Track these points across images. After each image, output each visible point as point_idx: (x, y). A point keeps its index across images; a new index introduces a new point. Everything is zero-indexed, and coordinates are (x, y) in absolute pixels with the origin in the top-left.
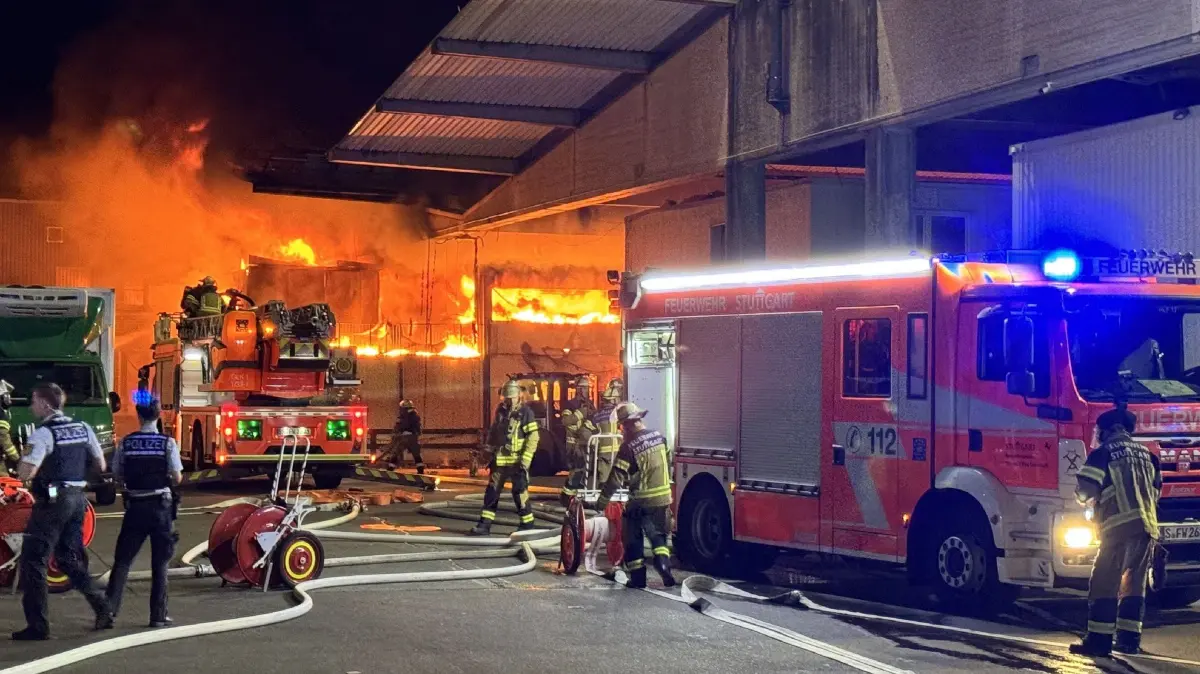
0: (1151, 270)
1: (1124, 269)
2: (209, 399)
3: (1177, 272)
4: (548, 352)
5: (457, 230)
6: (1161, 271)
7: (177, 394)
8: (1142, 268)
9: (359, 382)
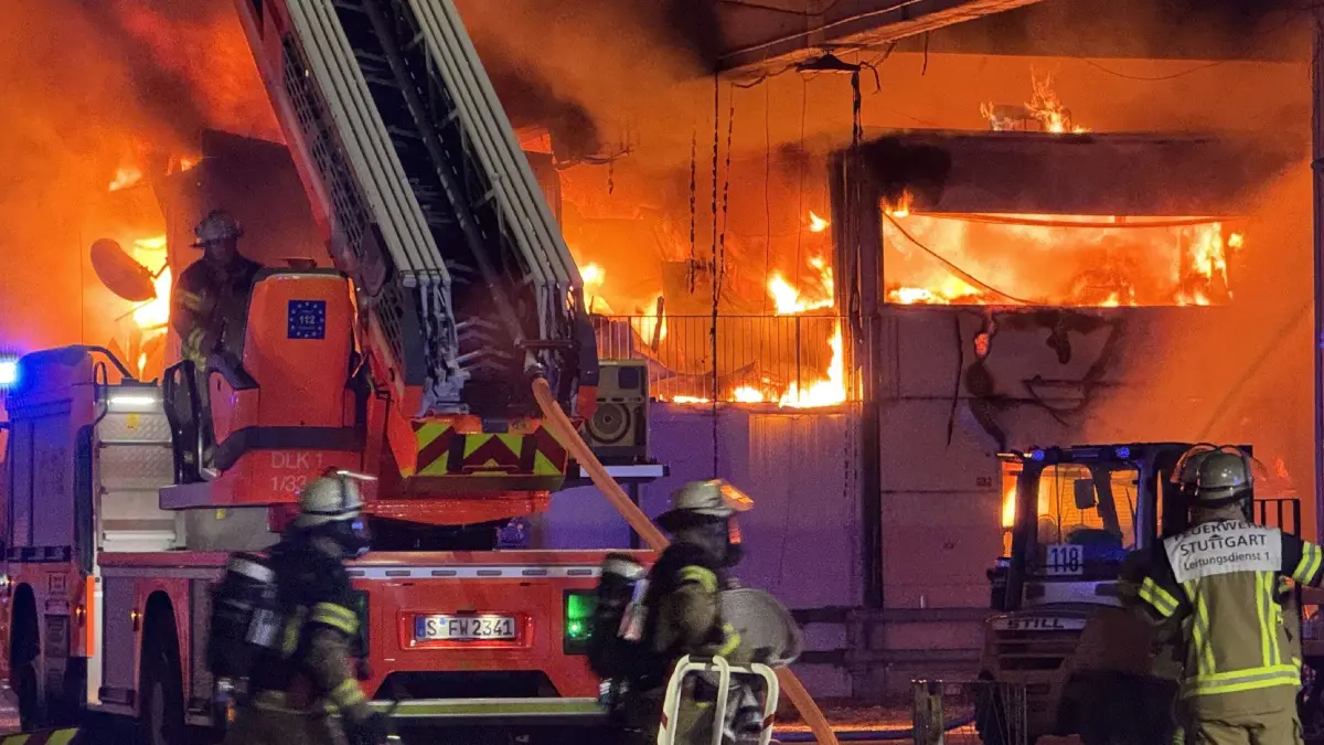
2: (181, 526)
4: (1040, 391)
5: (804, 46)
7: (85, 520)
9: (656, 471)
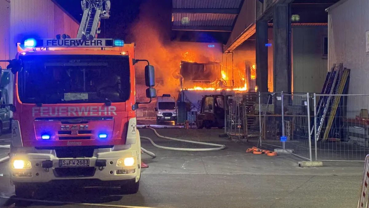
0: (76, 44)
1: (61, 43)
3: (91, 45)
6: (82, 44)
8: (71, 43)
